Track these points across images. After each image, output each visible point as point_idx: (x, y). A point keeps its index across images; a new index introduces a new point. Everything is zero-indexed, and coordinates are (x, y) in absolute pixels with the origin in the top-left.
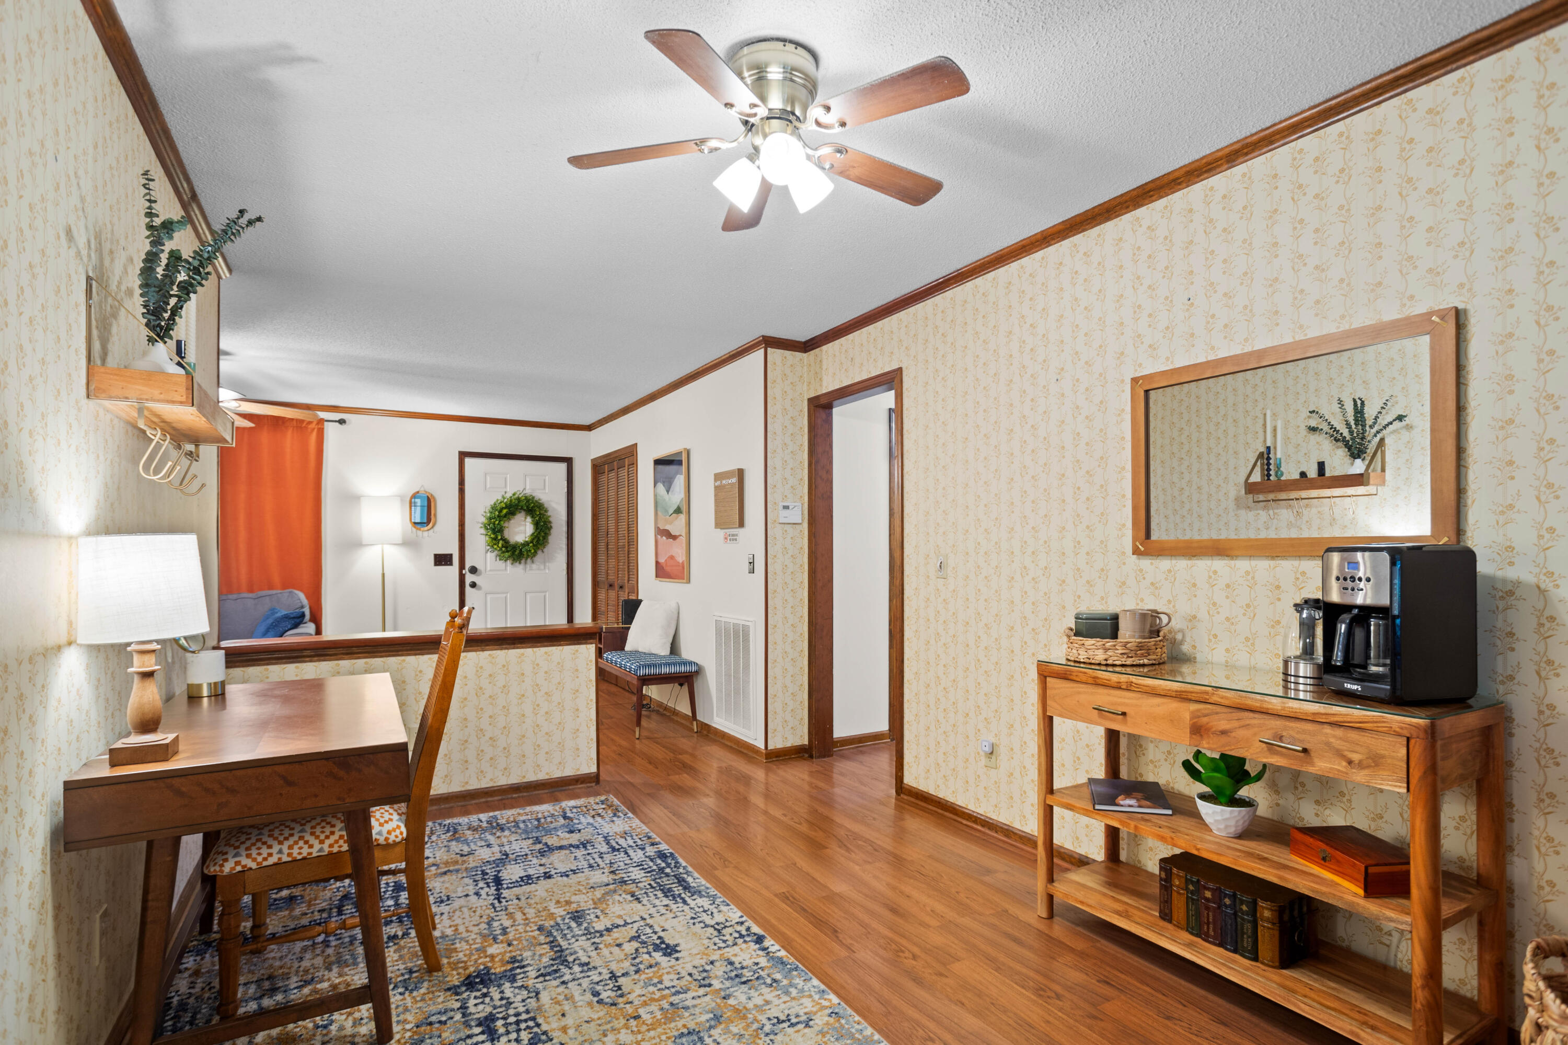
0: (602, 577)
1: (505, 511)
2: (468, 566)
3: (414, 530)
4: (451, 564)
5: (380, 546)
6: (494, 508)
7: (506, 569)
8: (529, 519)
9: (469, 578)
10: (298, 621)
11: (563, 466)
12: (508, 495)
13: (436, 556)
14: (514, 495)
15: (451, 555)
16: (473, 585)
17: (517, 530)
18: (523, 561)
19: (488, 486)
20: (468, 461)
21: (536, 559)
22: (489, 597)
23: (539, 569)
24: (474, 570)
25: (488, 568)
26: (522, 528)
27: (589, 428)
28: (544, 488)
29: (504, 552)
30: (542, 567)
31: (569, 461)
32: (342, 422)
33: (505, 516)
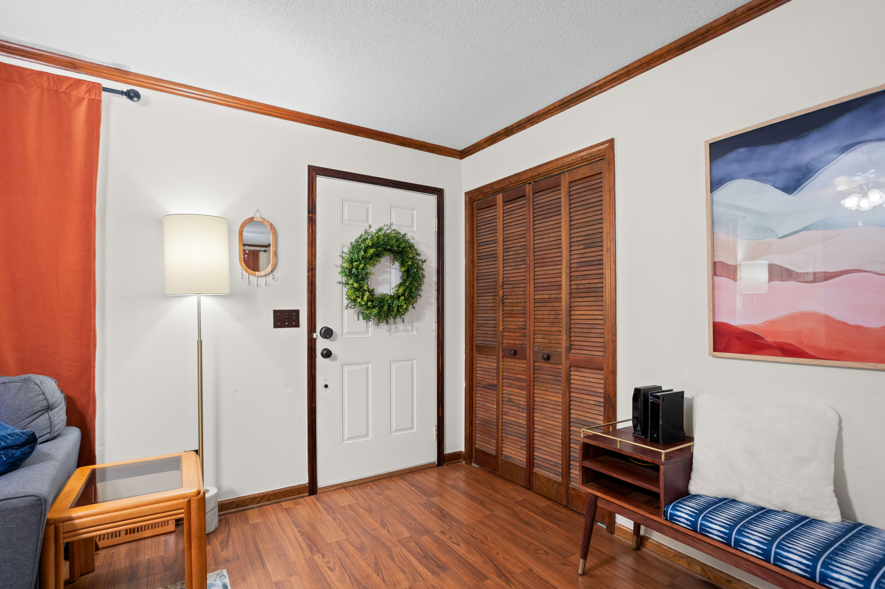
0: (478, 341)
1: (371, 251)
2: (318, 328)
3: (246, 274)
4: (297, 325)
5: (193, 300)
6: (356, 247)
7: (367, 331)
8: (397, 264)
9: (321, 344)
10: (18, 453)
11: (433, 199)
12: (373, 230)
13: (276, 313)
14: (380, 230)
15: (297, 312)
16: (327, 354)
17: (380, 278)
18: (391, 320)
19: (346, 217)
20: (320, 180)
21: (406, 317)
22: (346, 369)
23: (406, 331)
24: (328, 333)
25: (346, 330)
26: (387, 276)
27: (462, 154)
28: (412, 226)
29: (368, 308)
30: (409, 328)
31: (439, 193)
32: (132, 95)
33: (371, 258)
